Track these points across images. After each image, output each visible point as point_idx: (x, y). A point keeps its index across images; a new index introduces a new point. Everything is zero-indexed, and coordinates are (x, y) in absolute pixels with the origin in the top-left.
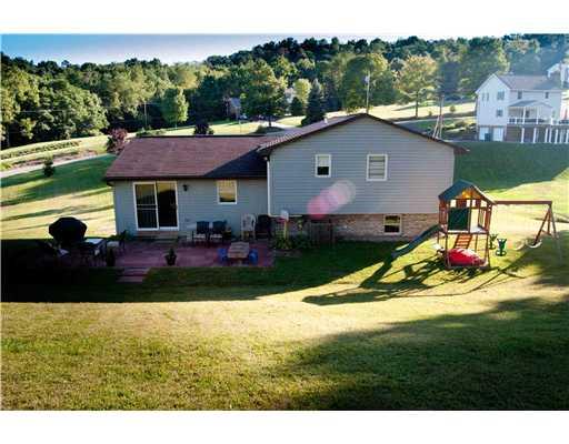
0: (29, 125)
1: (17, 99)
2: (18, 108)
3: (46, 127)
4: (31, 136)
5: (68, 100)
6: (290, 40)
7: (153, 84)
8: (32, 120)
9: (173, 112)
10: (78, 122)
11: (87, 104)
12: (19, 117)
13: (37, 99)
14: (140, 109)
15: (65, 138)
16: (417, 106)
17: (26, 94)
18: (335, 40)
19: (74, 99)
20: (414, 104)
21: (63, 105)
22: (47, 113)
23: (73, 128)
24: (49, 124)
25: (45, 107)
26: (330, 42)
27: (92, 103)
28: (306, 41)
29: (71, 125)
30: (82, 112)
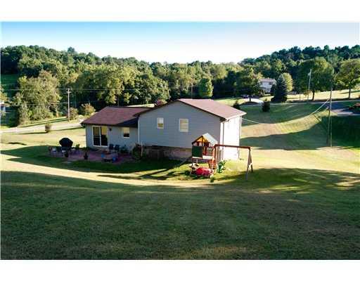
0: (128, 96)
1: (124, 84)
2: (123, 87)
3: (136, 97)
4: (128, 102)
5: (149, 84)
6: (296, 48)
7: (200, 75)
8: (130, 94)
9: (204, 91)
10: (153, 96)
11: (159, 86)
12: (124, 92)
13: (133, 83)
14: (190, 89)
15: (145, 103)
16: (350, 92)
17: (128, 81)
18: (326, 47)
19: (152, 83)
20: (348, 91)
21: (146, 87)
22: (137, 90)
23: (150, 99)
24: (138, 96)
25: (136, 88)
26: (322, 48)
27: (162, 86)
28: (307, 48)
29: (149, 97)
30: (155, 90)
